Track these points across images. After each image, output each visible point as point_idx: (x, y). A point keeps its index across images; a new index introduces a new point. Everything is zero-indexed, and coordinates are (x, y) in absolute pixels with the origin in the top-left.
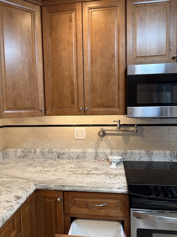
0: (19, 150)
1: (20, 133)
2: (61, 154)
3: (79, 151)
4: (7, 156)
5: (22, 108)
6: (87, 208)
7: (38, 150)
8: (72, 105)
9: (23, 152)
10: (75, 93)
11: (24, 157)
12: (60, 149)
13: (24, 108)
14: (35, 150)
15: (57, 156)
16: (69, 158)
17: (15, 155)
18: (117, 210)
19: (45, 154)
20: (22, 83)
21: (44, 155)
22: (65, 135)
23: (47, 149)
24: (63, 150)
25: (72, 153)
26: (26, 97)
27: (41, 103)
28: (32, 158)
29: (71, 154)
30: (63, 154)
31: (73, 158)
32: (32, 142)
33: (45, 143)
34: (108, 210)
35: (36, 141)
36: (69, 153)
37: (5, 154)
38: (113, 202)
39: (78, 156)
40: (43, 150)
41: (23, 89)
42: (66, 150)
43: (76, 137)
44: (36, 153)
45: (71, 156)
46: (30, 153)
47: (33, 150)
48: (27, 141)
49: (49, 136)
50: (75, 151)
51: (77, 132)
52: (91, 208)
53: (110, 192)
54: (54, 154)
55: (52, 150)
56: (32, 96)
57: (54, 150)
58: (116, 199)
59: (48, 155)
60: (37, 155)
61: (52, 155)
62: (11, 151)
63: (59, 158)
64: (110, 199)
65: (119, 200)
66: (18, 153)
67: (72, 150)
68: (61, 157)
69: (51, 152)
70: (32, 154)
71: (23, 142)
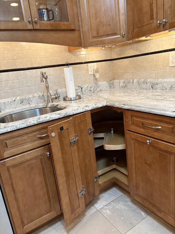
0: (122, 81)
1: (123, 65)
2: (155, 85)
3: (173, 81)
4: (113, 86)
5: (104, 35)
6: (144, 128)
7: (135, 81)
8: (151, 21)
9: (124, 82)
10: (154, 5)
11: (125, 87)
12: (154, 79)
13: (106, 35)
14: (133, 81)
15: (151, 86)
16: (162, 89)
17: (119, 85)
18: (172, 136)
19: (141, 85)
20: (103, 9)
21: (139, 85)
22: (160, 63)
23: (143, 80)
24: (157, 79)
25: (166, 83)
26: (108, 23)
27: (123, 27)
28: (130, 88)
29: (164, 84)
30: (157, 84)
31: (166, 89)
32: (132, 73)
33: (141, 73)
34: (162, 134)
35: (135, 71)
36: (162, 82)
37: (112, 84)
38: (166, 126)
39: (171, 87)
40: (139, 80)
41: (104, 16)
42: (160, 80)
43: (171, 65)
44: (134, 83)
45: (164, 86)
46: (129, 84)
47: (131, 81)
48: (128, 72)
49: (145, 66)
50: (169, 81)
51: (172, 58)
52: (147, 130)
53: (162, 114)
54: (149, 84)
55: (147, 80)
56: (113, 20)
57: (149, 80)
58: (170, 123)
59: (143, 85)
60: (135, 85)
61: (147, 85)
62: (116, 81)
63: (153, 88)
64: (164, 122)
65: (173, 126)
66: (121, 84)
67: (165, 80)
68: (154, 87)
69: (145, 82)
70: (131, 84)
71: (125, 73)
